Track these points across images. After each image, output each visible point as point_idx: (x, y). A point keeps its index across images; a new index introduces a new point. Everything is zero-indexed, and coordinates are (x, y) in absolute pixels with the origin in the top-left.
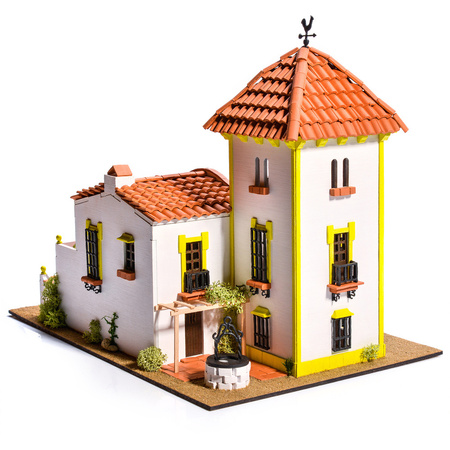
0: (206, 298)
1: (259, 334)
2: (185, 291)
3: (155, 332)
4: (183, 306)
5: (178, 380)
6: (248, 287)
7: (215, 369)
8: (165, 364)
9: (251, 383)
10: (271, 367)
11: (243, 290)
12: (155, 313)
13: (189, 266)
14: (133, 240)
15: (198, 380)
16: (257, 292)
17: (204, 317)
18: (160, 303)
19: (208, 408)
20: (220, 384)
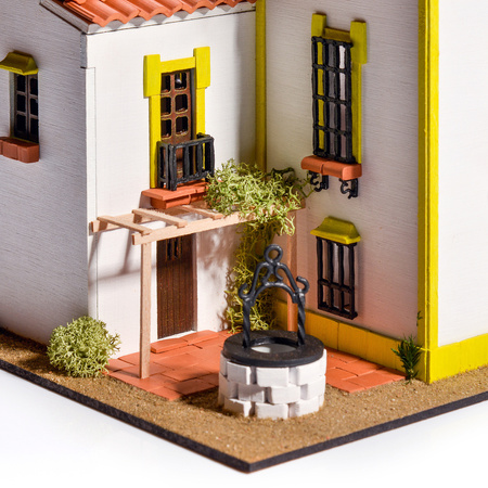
0: (209, 200)
1: (330, 282)
2: (160, 186)
3: (90, 284)
4: (153, 219)
5: (151, 397)
6: (303, 174)
7: (248, 370)
8: (113, 356)
9: (327, 399)
10: (361, 359)
11: (288, 180)
12: (90, 239)
13: (166, 128)
14: (35, 67)
15: (203, 394)
16: (325, 184)
17: (198, 247)
18: (103, 214)
19: (243, 467)
20: (261, 404)
